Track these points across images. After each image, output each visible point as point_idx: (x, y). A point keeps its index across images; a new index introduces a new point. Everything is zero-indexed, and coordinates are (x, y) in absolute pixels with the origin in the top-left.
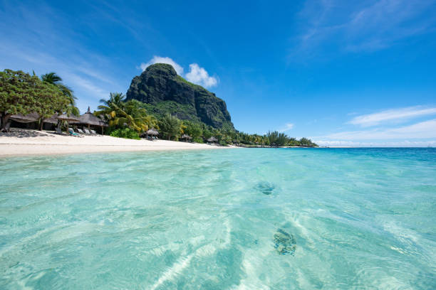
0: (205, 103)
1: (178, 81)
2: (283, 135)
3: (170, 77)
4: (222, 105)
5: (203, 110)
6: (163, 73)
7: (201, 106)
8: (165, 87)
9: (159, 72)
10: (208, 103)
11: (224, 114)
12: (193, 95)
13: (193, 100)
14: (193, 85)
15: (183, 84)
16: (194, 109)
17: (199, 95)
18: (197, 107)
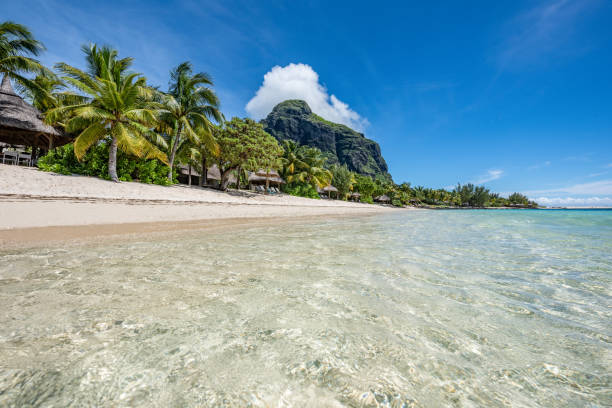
0: (350, 148)
1: (314, 121)
2: (482, 189)
3: (303, 117)
4: (374, 149)
5: (348, 158)
6: (294, 112)
7: (345, 152)
8: (296, 130)
9: (289, 111)
10: (355, 148)
11: (377, 161)
12: (334, 138)
13: (334, 145)
14: (332, 124)
15: (319, 124)
16: (336, 157)
17: (342, 137)
18: (339, 154)
